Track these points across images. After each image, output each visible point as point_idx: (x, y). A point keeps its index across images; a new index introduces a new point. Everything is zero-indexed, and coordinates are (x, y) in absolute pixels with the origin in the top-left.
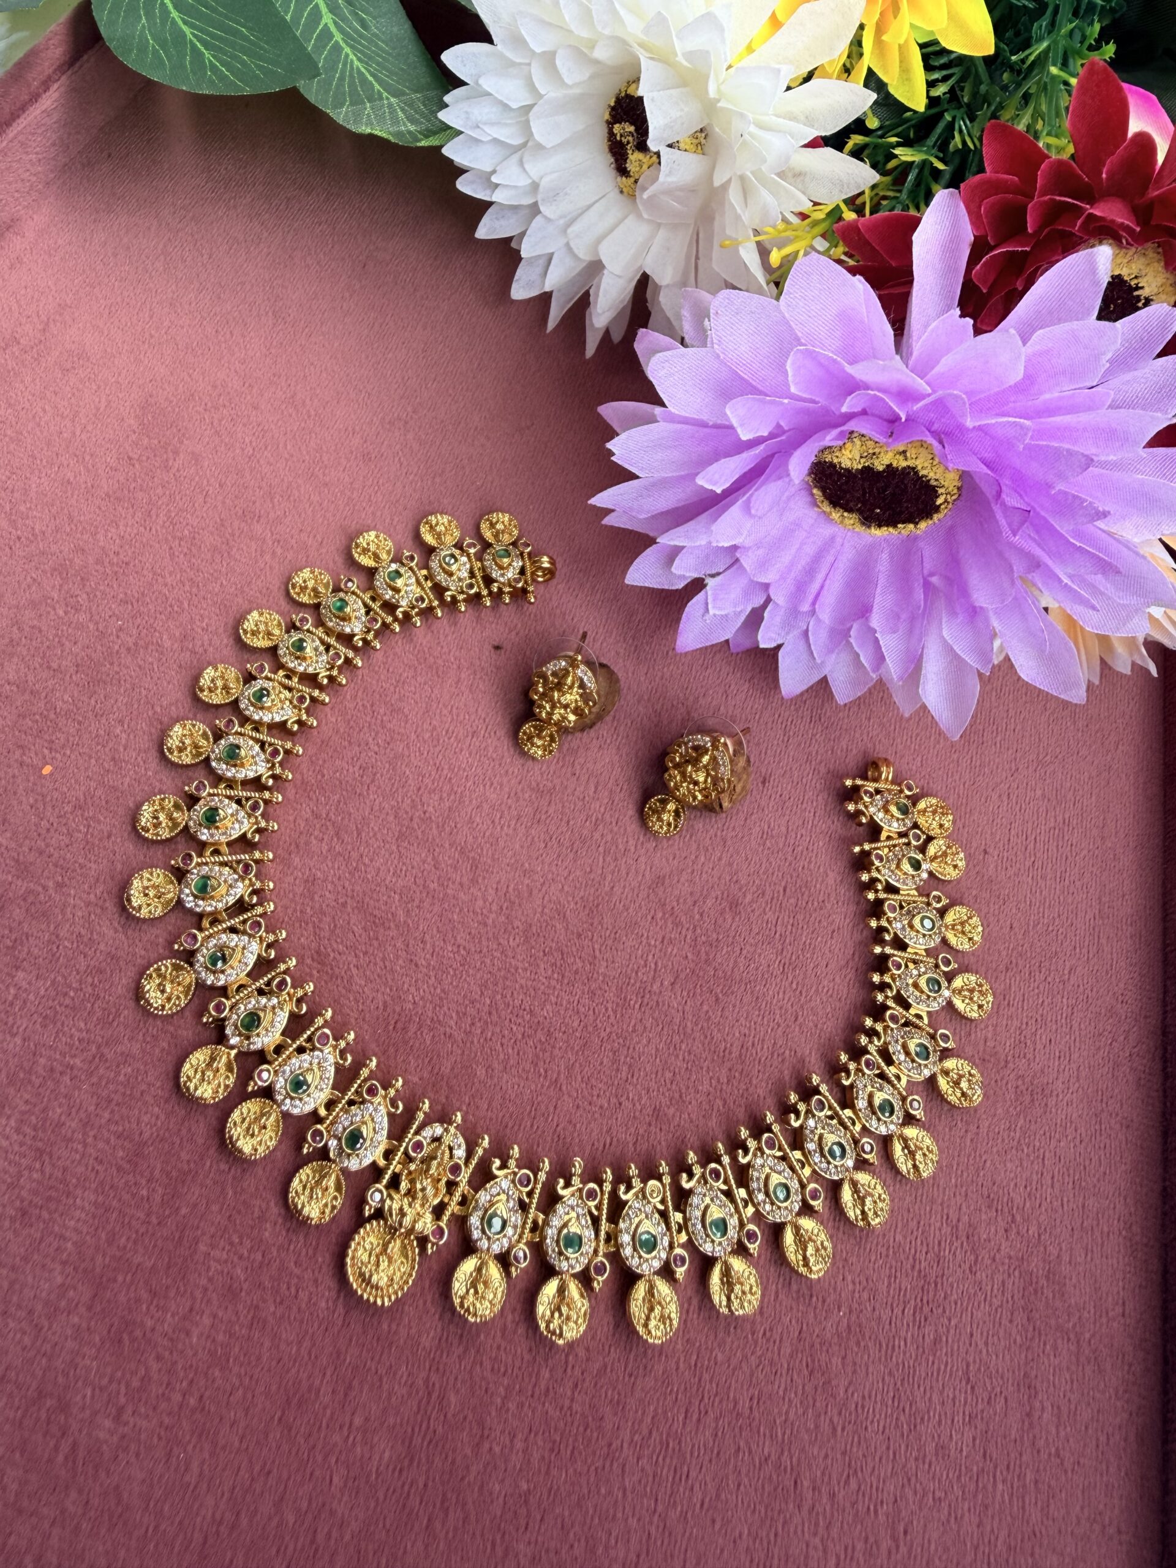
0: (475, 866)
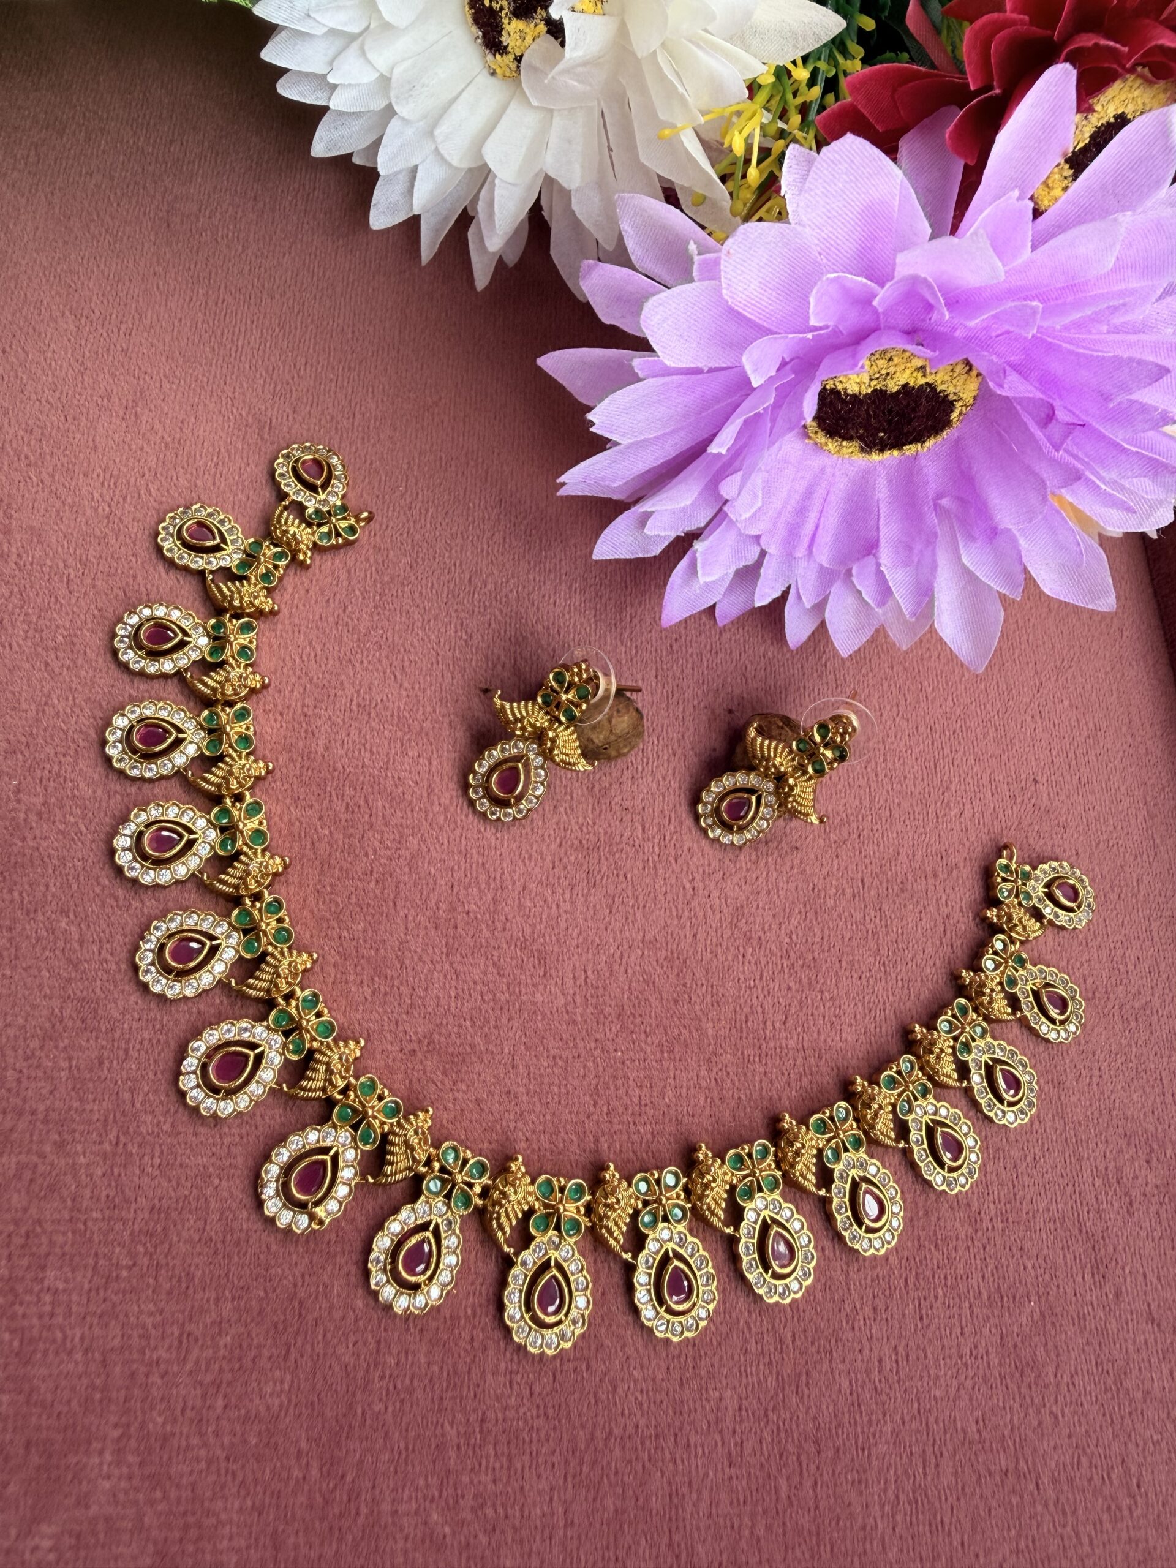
0: (542, 958)
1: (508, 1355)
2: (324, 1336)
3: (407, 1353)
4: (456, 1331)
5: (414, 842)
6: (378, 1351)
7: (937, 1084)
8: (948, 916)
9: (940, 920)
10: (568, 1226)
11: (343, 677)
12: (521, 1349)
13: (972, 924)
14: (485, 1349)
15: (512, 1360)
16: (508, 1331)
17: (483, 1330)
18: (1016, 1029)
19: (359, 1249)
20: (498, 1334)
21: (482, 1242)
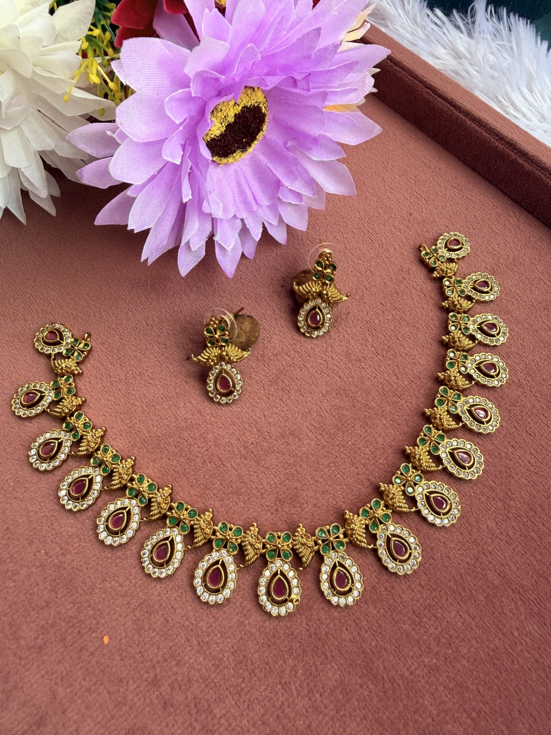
0: (293, 435)
1: (403, 582)
2: (334, 637)
3: (367, 615)
4: (378, 591)
5: (210, 436)
6: (357, 624)
7: (467, 351)
8: (421, 289)
9: (419, 293)
10: (384, 519)
11: (132, 401)
12: (406, 575)
13: (432, 284)
14: (393, 587)
15: (406, 582)
16: (395, 574)
17: (387, 582)
18: (478, 307)
19: (319, 596)
20: (393, 578)
21: (360, 552)
